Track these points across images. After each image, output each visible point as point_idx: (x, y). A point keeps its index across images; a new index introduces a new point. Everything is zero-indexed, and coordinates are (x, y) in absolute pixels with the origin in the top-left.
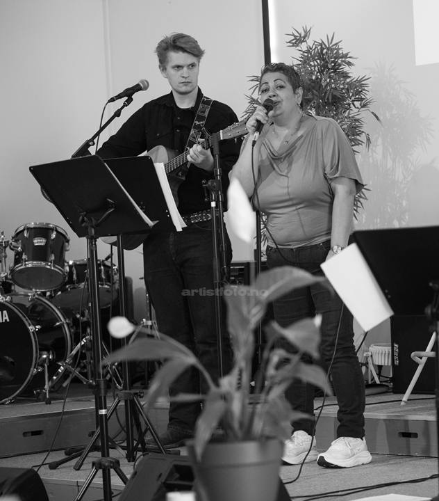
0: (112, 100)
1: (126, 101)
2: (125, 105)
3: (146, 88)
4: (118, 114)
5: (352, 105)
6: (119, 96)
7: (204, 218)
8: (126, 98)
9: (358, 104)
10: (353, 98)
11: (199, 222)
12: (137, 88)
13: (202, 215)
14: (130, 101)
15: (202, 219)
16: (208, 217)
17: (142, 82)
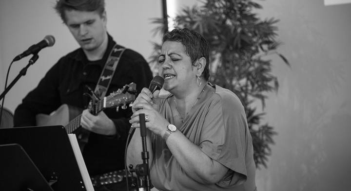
0: (17, 58)
1: (32, 59)
2: (30, 63)
3: (52, 44)
4: (23, 72)
5: (260, 49)
6: (25, 54)
7: (114, 179)
8: (31, 56)
9: (265, 47)
10: (260, 41)
11: (109, 184)
12: (43, 45)
13: (113, 177)
14: (35, 58)
15: (112, 180)
16: (117, 178)
17: (48, 37)
